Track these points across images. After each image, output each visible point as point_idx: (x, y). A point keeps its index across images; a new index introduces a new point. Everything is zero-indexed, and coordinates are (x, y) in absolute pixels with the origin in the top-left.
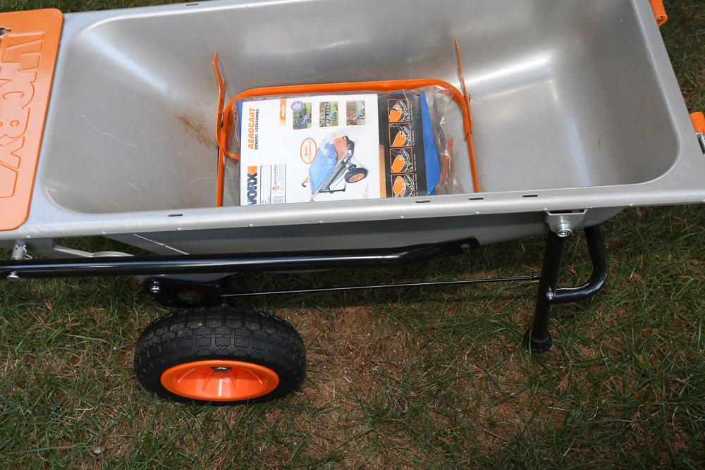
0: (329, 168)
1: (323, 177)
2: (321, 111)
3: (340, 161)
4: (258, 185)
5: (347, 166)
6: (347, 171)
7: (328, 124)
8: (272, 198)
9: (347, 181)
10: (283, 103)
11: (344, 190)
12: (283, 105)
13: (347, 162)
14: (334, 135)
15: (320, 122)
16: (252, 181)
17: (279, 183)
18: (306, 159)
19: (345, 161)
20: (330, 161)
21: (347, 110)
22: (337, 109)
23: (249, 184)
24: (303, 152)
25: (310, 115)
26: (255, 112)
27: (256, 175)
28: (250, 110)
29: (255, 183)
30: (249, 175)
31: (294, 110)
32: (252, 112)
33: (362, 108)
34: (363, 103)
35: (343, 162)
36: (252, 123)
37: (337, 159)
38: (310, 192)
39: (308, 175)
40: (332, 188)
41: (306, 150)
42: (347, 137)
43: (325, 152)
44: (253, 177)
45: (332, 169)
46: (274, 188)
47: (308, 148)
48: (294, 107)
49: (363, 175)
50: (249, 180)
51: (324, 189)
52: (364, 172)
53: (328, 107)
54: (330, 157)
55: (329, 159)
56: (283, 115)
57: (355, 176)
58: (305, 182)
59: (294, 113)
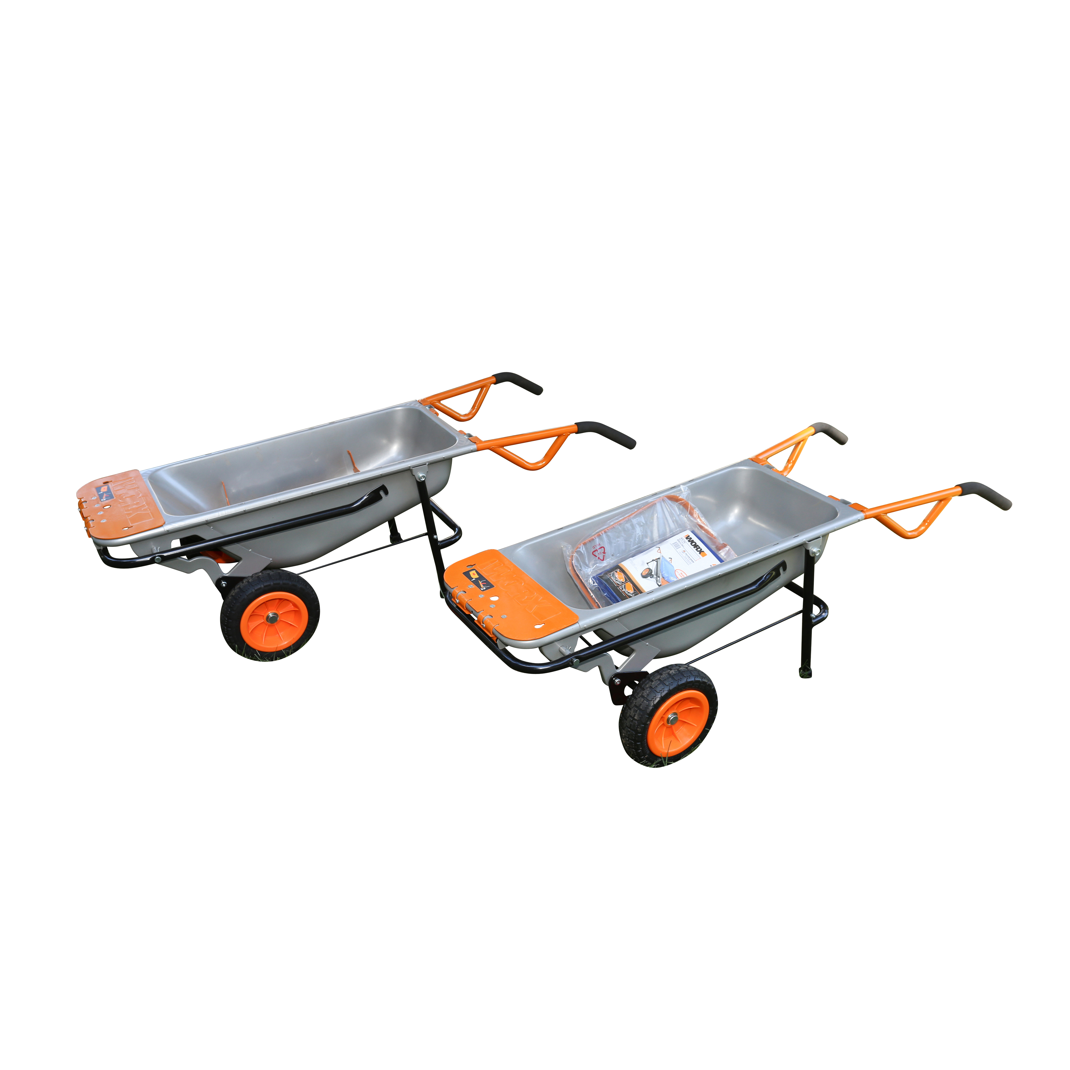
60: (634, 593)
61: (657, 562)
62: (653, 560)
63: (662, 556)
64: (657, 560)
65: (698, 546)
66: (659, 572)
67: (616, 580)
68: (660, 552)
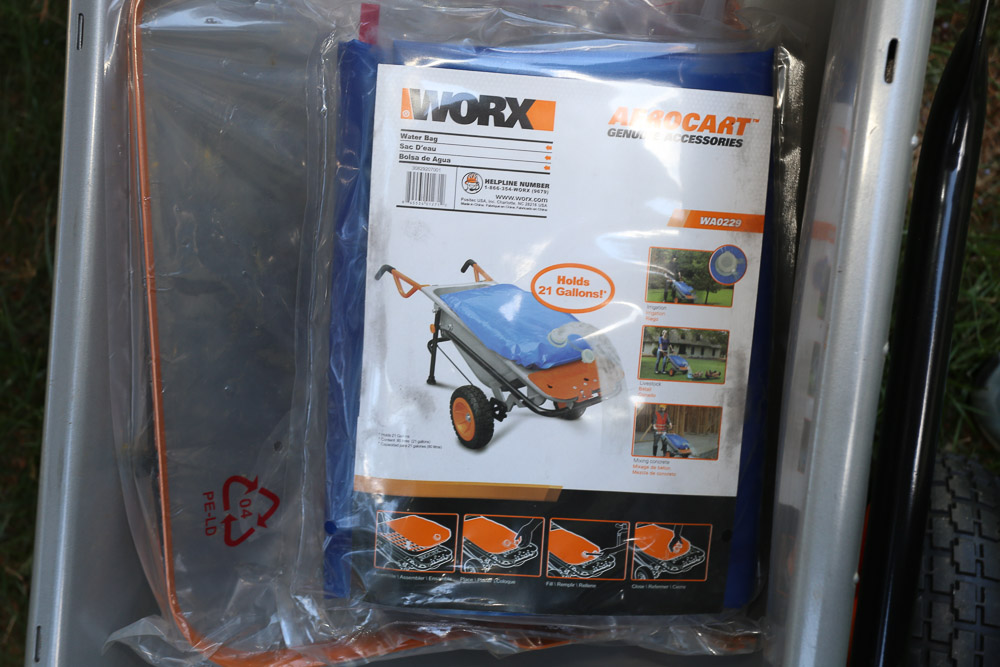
0: (508, 343)
1: (485, 324)
2: (697, 333)
3: (524, 376)
4: (491, 129)
5: (506, 395)
6: (489, 393)
7: (649, 350)
8: (444, 170)
9: (460, 393)
10: (747, 224)
11: (432, 381)
12: (739, 223)
13: (519, 396)
14: (611, 364)
15: (659, 329)
16: (507, 112)
17: (487, 194)
18: (548, 281)
19: (524, 390)
20: (528, 348)
21: (689, 408)
22: (697, 379)
23: (501, 102)
24: (569, 273)
25: (691, 302)
26: (734, 136)
27: (526, 125)
28: (744, 122)
29: (500, 122)
30: (528, 103)
31: (719, 253)
32: (736, 126)
33: (693, 450)
34: (712, 455)
35: (519, 383)
36: (699, 123)
37: (532, 368)
38: (443, 283)
39: (499, 279)
40: (448, 347)
41: (574, 281)
42: (597, 400)
43: (560, 337)
44: (521, 113)
45: (506, 350)
46: (471, 179)
47: (582, 288)
48: (728, 254)
49: (469, 436)
50: (513, 102)
51: (447, 325)
52: (478, 439)
53: (708, 353)
54: (542, 349)
55: (534, 346)
56: (704, 221)
57: (469, 417)
58: (478, 271)
59: (705, 255)
60: (525, 534)
61: (449, 336)
62: (433, 347)
63: (437, 292)
64: (441, 331)
65: (487, 99)
66: (501, 370)
67: (427, 561)
68: (416, 287)
